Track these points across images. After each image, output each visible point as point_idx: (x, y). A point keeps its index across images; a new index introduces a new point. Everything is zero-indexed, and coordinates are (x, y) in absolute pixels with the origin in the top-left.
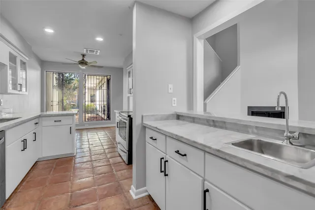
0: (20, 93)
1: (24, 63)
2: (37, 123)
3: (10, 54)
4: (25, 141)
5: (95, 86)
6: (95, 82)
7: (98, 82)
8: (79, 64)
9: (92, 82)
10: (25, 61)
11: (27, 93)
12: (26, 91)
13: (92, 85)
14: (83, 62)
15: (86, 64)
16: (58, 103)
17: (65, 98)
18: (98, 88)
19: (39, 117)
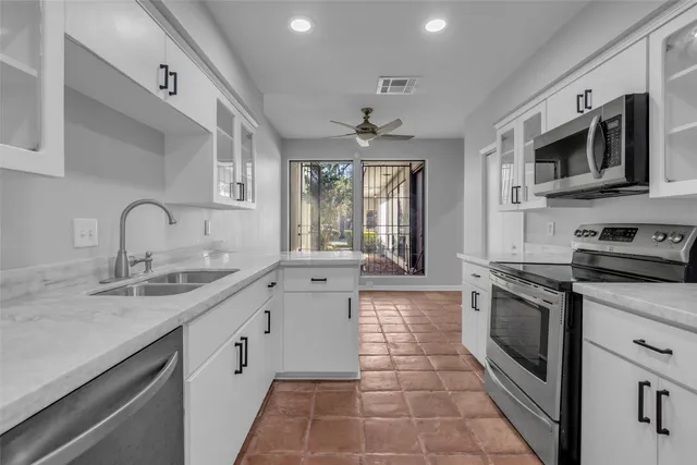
0: (242, 204)
1: (250, 136)
2: (273, 284)
3: (219, 104)
4: (242, 345)
5: (378, 191)
6: (378, 184)
7: (384, 184)
8: (358, 132)
9: (372, 185)
10: (250, 130)
11: (254, 206)
12: (253, 201)
13: (372, 191)
14: (366, 129)
15: (374, 133)
16: (312, 228)
17: (322, 219)
18: (384, 195)
19: (278, 267)
